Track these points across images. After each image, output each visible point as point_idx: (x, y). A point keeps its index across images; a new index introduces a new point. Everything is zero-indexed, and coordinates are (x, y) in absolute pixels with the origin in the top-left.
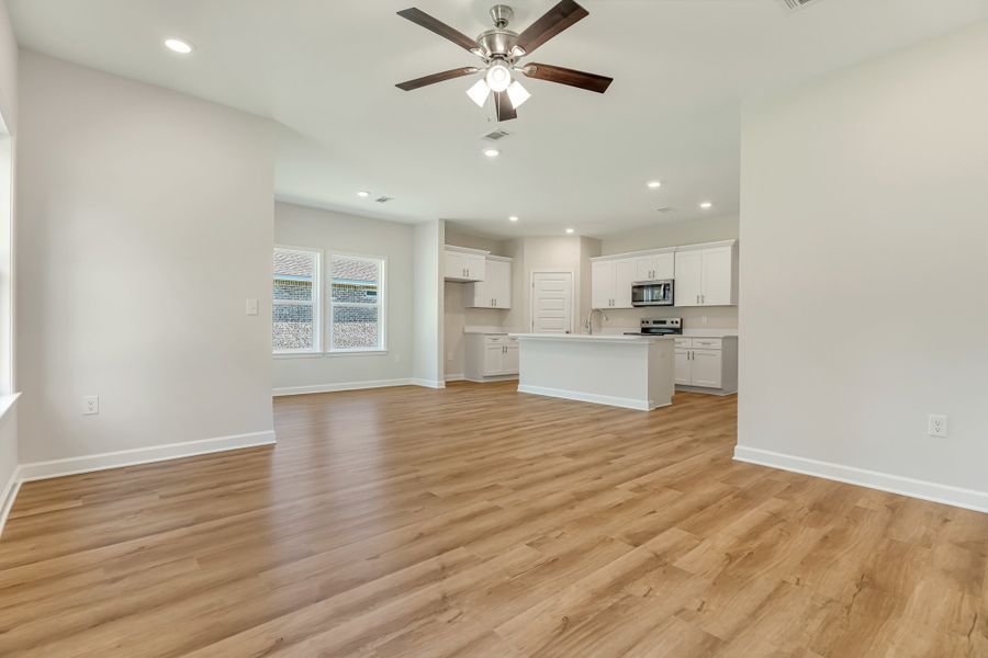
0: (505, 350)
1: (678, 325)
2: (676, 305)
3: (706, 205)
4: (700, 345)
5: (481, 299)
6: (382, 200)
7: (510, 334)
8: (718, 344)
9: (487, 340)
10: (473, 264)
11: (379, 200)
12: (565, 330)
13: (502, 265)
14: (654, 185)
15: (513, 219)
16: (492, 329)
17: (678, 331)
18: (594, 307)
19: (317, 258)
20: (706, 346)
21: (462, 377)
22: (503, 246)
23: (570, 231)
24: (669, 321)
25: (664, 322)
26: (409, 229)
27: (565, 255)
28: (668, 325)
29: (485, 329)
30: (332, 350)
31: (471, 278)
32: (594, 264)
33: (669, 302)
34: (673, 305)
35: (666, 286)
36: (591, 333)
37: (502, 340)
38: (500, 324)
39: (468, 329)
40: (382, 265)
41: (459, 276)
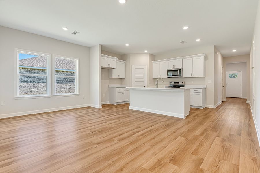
0: (123, 93)
1: (183, 84)
2: (183, 77)
3: (198, 40)
4: (193, 91)
5: (115, 75)
6: (75, 33)
7: (126, 88)
8: (201, 90)
9: (117, 89)
10: (112, 62)
11: (73, 33)
12: (144, 86)
13: (122, 63)
14: (186, 28)
15: (127, 45)
16: (119, 86)
17: (183, 86)
18: (153, 78)
19: (48, 57)
20: (196, 91)
21: (108, 103)
22: (122, 57)
23: (146, 51)
24: (180, 82)
25: (178, 83)
26: (88, 49)
27: (144, 60)
28: (180, 84)
29: (116, 85)
30: (55, 94)
31: (111, 67)
32: (153, 63)
33: (181, 76)
34: (182, 77)
35: (179, 70)
36: (158, 87)
37: (123, 89)
38: (121, 84)
39: (110, 86)
40: (77, 62)
41: (107, 66)
